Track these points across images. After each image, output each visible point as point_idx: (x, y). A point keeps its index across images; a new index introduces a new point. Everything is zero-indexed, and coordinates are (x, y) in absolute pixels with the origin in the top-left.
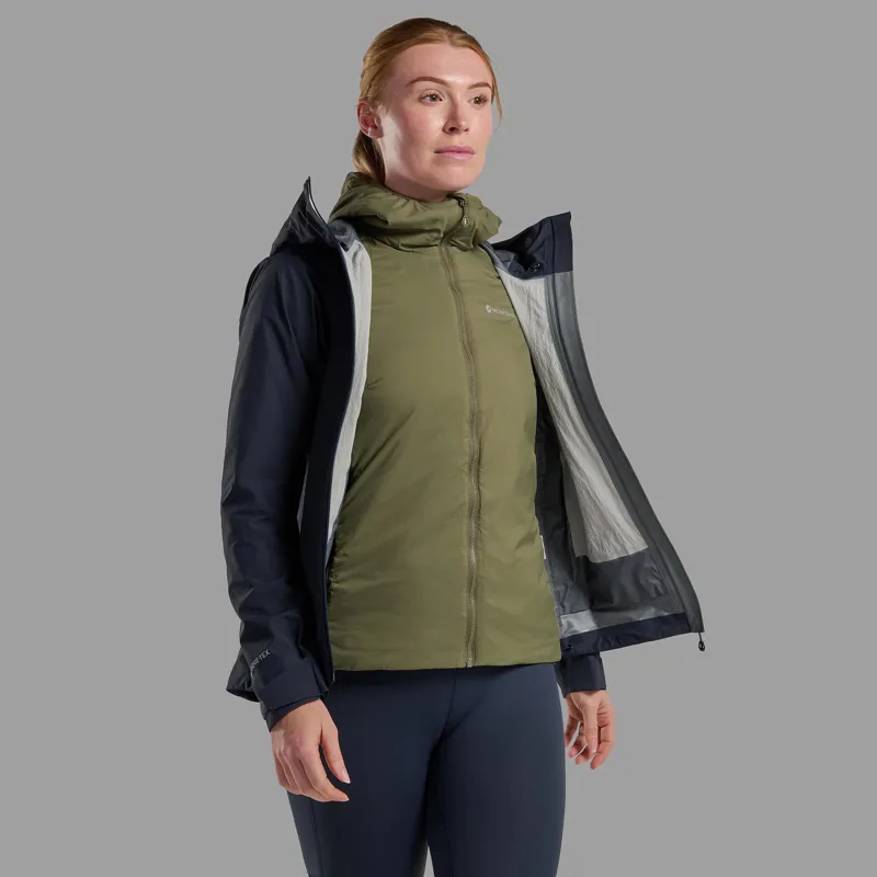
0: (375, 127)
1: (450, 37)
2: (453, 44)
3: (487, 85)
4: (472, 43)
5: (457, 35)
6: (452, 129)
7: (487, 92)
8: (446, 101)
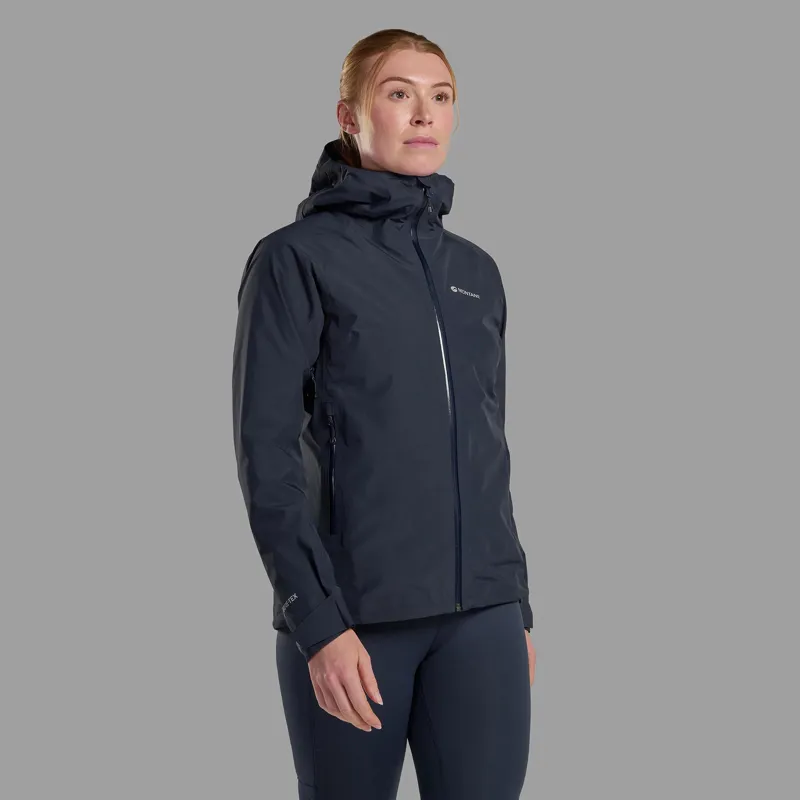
0: (353, 124)
1: (416, 44)
2: (418, 49)
3: (448, 85)
4: (434, 49)
5: (420, 42)
6: (418, 122)
7: (447, 90)
8: (412, 98)
